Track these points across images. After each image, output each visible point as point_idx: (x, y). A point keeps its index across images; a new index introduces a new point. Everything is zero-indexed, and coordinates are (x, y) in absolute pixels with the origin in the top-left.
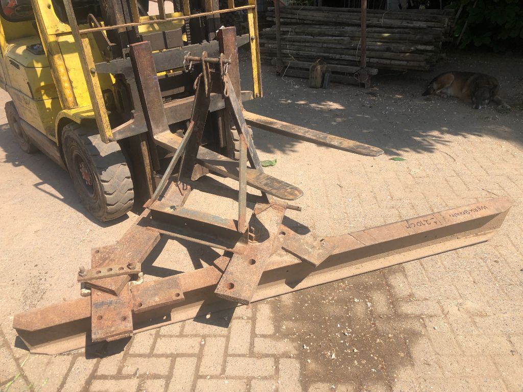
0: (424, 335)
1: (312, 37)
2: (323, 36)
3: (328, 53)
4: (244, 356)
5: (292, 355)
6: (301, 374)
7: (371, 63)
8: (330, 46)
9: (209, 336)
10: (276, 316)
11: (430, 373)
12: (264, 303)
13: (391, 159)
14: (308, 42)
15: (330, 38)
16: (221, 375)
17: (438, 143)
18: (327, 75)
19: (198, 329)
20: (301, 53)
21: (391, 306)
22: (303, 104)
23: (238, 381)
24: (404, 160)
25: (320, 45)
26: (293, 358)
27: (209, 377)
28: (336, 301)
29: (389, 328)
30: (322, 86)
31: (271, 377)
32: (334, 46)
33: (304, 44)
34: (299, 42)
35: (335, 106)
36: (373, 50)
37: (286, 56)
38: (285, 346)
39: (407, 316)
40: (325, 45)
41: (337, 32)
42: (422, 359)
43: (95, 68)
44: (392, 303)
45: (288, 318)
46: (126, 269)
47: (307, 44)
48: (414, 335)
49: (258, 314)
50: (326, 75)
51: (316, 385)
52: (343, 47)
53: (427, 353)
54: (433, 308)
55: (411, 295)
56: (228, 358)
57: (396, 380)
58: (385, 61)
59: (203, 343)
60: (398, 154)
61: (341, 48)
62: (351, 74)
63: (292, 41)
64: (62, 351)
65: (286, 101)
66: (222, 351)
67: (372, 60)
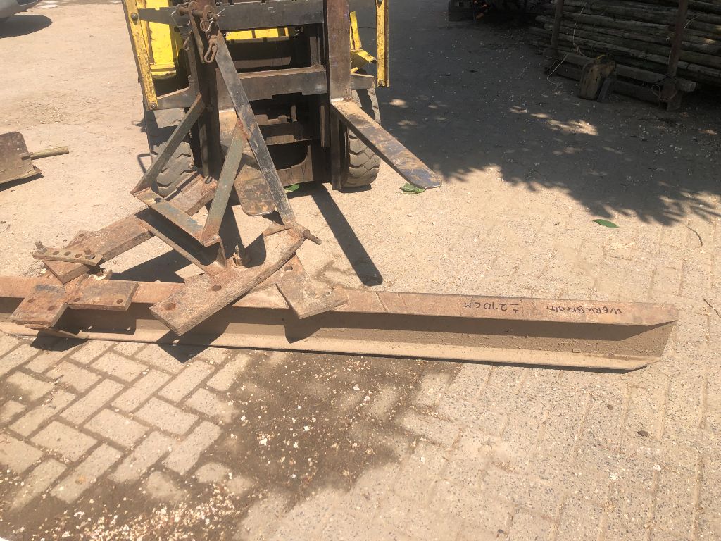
0: (399, 462)
1: (612, 20)
2: (628, 20)
3: (627, 48)
4: (171, 402)
5: (221, 422)
6: (211, 446)
7: (690, 71)
8: (634, 35)
9: (157, 368)
10: (247, 373)
11: (358, 508)
12: (247, 354)
13: (595, 221)
14: (604, 27)
15: (638, 23)
16: (130, 413)
17: (696, 213)
18: (608, 81)
19: (153, 357)
20: (591, 43)
21: (394, 411)
22: (542, 118)
23: (141, 426)
24: (614, 226)
25: (619, 33)
26: (220, 426)
27: (117, 410)
28: (331, 380)
29: (363, 437)
30: (597, 98)
31: (176, 436)
32: (640, 37)
33: (597, 30)
34: (591, 25)
35: (587, 129)
36: (698, 51)
37: (569, 45)
38: (225, 410)
39: (401, 431)
40: (627, 34)
41: (651, 15)
42: (366, 488)
43: (137, 13)
44: (398, 408)
45: (258, 380)
46: (83, 257)
47: (602, 30)
48: (386, 456)
49: (229, 364)
50: (606, 81)
51: (213, 465)
52: (653, 40)
53: (379, 484)
54: (447, 434)
55: (433, 408)
56: (154, 400)
57: (308, 499)
58: (710, 71)
59: (145, 373)
60: (609, 216)
61: (650, 42)
62: (649, 85)
63: (582, 23)
64: (16, 332)
65: (519, 110)
66: (154, 389)
67: (692, 67)
